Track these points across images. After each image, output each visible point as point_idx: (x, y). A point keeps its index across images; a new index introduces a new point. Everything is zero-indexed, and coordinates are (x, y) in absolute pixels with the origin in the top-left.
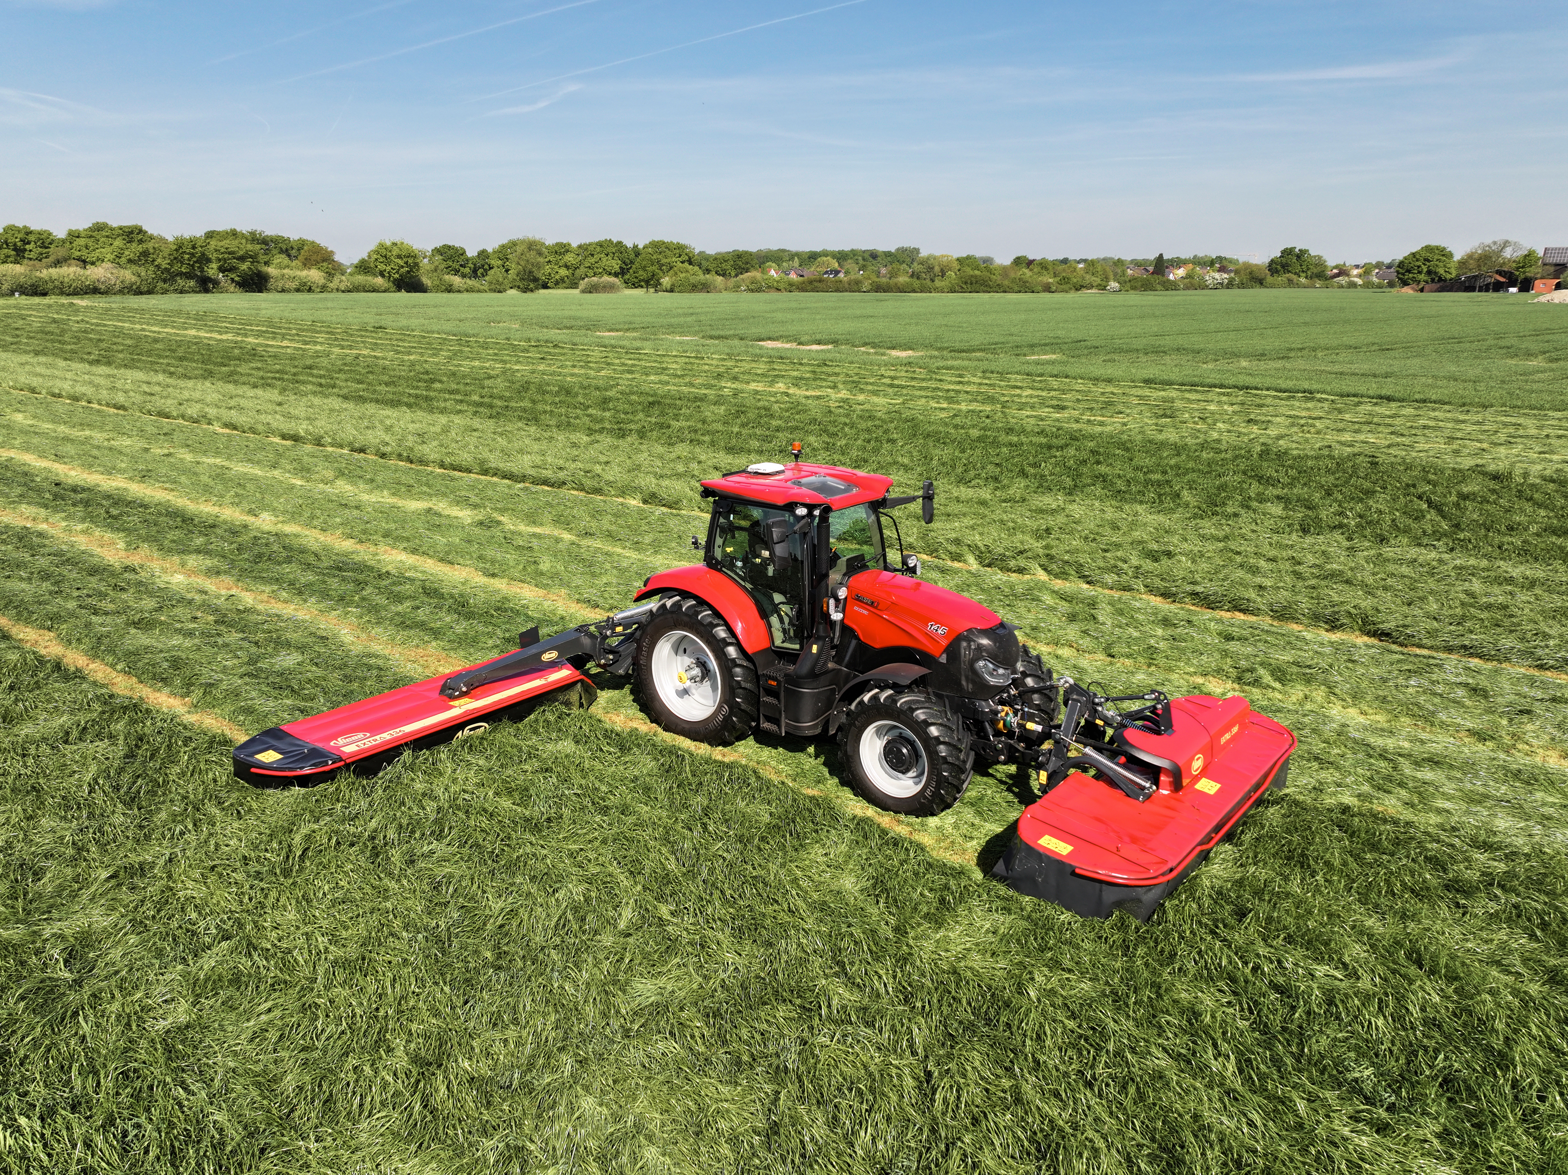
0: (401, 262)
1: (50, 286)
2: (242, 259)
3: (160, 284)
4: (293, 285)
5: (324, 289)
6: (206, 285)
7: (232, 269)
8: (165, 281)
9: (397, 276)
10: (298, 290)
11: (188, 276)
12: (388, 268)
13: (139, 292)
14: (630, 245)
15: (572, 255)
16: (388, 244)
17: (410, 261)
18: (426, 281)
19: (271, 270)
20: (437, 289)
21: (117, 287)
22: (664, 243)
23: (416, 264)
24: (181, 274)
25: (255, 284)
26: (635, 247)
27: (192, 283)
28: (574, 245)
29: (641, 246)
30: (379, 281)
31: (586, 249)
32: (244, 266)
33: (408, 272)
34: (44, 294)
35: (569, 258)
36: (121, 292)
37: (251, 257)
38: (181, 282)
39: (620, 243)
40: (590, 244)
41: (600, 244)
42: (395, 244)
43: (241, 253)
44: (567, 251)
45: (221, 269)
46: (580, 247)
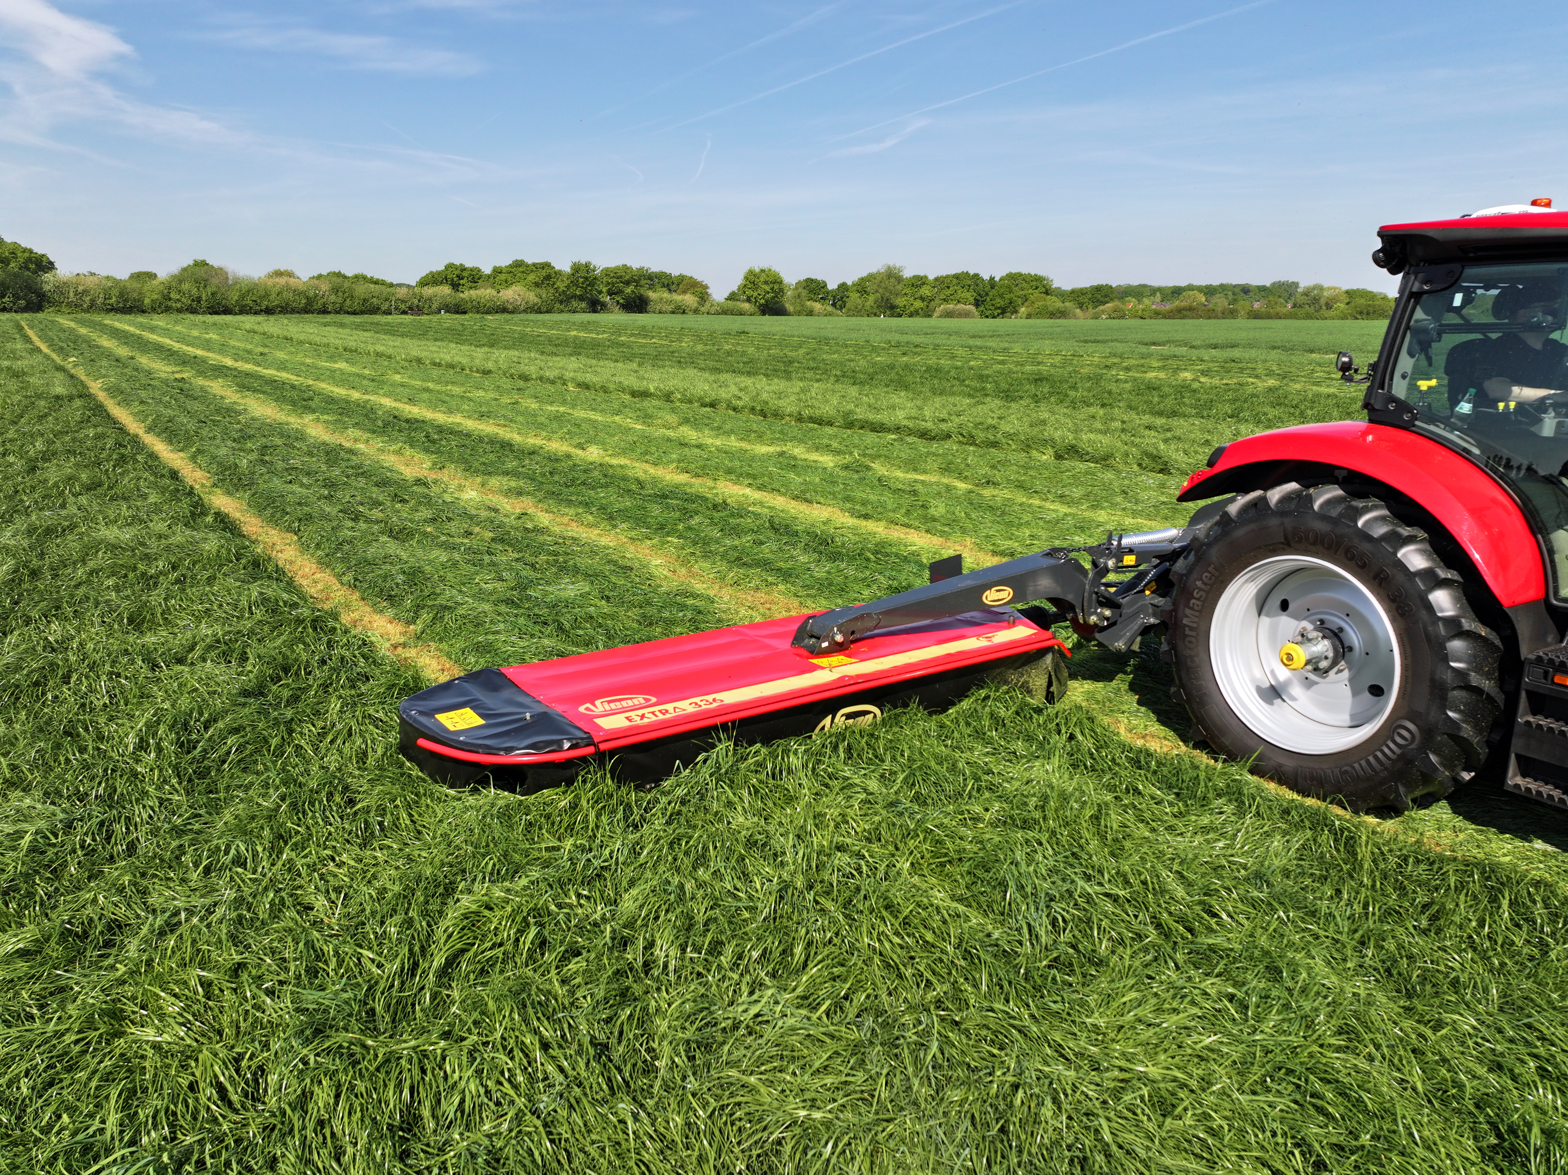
0: (767, 288)
1: (469, 305)
2: (628, 283)
3: (557, 305)
4: (670, 308)
5: (696, 311)
6: (595, 306)
7: (620, 292)
8: (561, 302)
9: (763, 301)
10: (673, 313)
11: (581, 298)
12: (755, 294)
13: (540, 312)
14: (986, 277)
15: (929, 287)
16: (757, 270)
17: (776, 287)
18: (789, 307)
19: (652, 295)
20: (799, 313)
21: (522, 308)
22: (1020, 275)
23: (781, 290)
24: (574, 296)
25: (636, 306)
26: (992, 279)
27: (584, 305)
28: (931, 277)
29: (997, 279)
30: (746, 306)
31: (943, 282)
32: (629, 290)
33: (773, 298)
34: (465, 313)
35: (925, 291)
36: (525, 311)
37: (635, 281)
38: (575, 303)
39: (976, 276)
40: (947, 277)
41: (957, 277)
42: (763, 271)
43: (627, 277)
44: (924, 284)
45: (610, 293)
46: (937, 279)
